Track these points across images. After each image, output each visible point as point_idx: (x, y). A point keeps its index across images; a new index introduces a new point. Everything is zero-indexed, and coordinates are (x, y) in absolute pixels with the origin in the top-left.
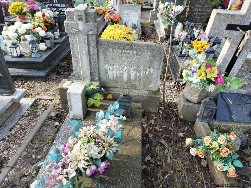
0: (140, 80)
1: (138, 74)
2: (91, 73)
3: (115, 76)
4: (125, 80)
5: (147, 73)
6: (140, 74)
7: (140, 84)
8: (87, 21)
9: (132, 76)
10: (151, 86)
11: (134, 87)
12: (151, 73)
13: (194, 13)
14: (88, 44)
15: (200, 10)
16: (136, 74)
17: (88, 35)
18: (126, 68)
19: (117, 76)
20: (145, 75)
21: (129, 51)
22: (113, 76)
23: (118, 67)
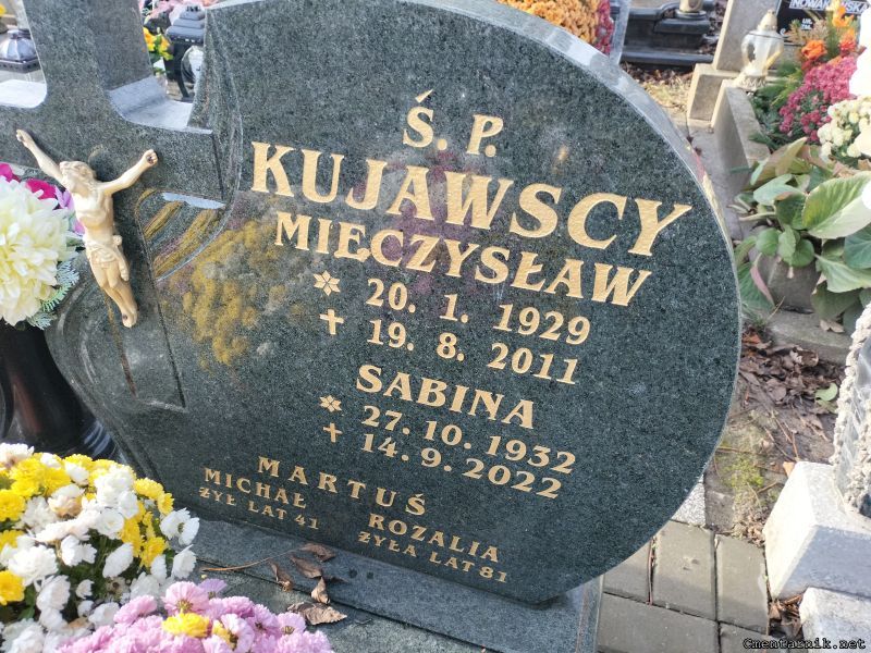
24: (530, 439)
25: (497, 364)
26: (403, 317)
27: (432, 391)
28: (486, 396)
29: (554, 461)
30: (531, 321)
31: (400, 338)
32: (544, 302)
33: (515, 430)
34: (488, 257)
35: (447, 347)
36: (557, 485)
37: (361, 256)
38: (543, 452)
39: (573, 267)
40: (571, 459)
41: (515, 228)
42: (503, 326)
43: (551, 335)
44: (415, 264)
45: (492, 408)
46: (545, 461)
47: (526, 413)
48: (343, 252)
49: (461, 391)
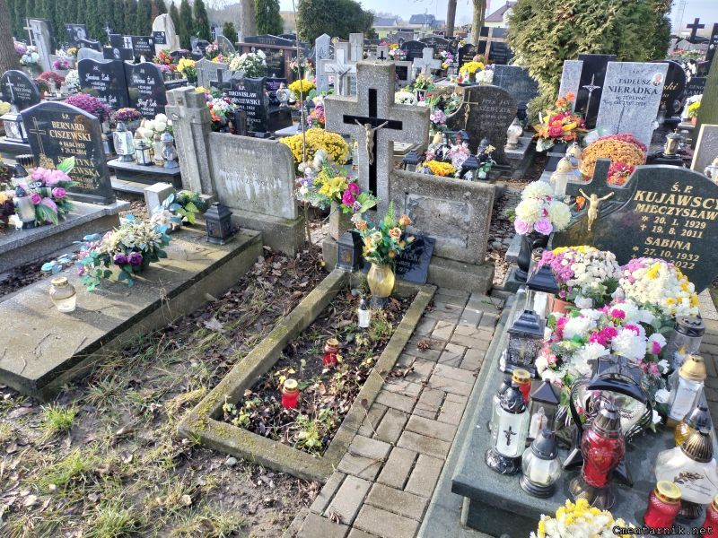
0: (268, 198)
2: (201, 181)
3: (235, 189)
4: (249, 197)
5: (275, 186)
6: (266, 188)
7: (269, 205)
8: (189, 106)
9: (257, 192)
10: (284, 210)
11: (262, 211)
12: (280, 187)
13: (482, 116)
14: (194, 136)
15: (493, 109)
16: (261, 188)
17: (192, 125)
18: (246, 177)
19: (237, 189)
20: (273, 191)
21: (245, 151)
22: (233, 190)
23: (237, 175)
24: (688, 253)
25: (683, 235)
26: (662, 225)
27: (665, 242)
28: (678, 242)
29: (694, 258)
30: (693, 224)
31: (660, 230)
32: (696, 220)
33: (685, 251)
34: (685, 211)
35: (672, 231)
36: (693, 265)
37: (655, 212)
38: (691, 256)
39: (703, 212)
40: (698, 257)
41: (692, 205)
42: (686, 225)
43: (697, 227)
44: (668, 213)
45: (680, 246)
46: (691, 258)
47: (688, 246)
48: (651, 211)
49: (673, 242)
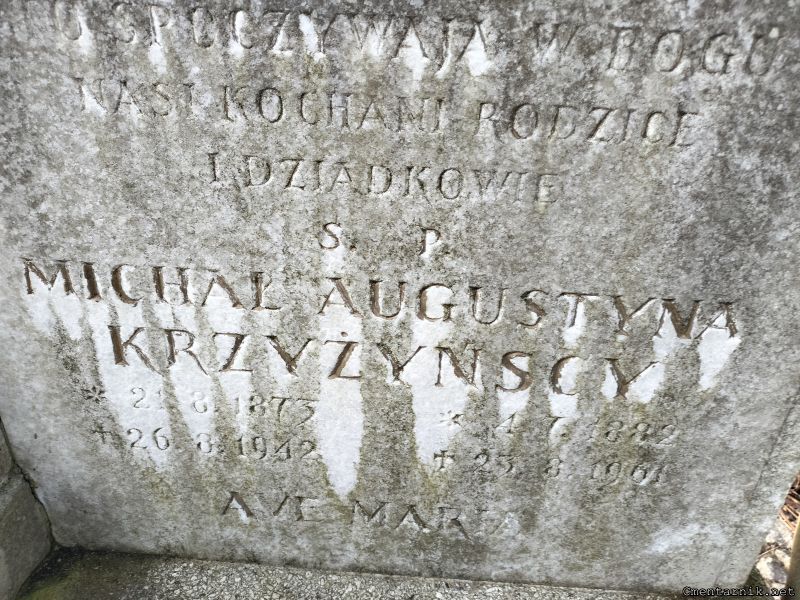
1: (513, 403)
3: (201, 426)
4: (344, 478)
5: (647, 386)
6: (538, 404)
7: (529, 521)
9: (437, 427)
10: (667, 541)
12: (707, 382)
16: (483, 407)
18: (339, 323)
19: (223, 429)
20: (607, 419)
22: (180, 436)
23: (224, 315)
